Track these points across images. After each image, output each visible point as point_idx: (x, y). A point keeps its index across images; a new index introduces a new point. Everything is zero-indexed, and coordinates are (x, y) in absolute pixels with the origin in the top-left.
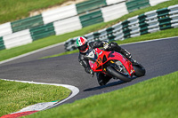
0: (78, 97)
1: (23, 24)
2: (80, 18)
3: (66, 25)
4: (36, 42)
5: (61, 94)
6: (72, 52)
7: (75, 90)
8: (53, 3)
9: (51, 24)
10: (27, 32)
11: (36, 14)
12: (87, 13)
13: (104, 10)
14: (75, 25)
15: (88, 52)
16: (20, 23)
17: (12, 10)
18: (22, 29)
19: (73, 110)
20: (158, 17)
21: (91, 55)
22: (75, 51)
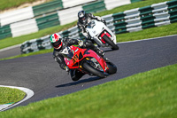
0: (32, 100)
2: (37, 20)
5: (16, 96)
6: (28, 54)
7: (30, 93)
8: (10, 5)
9: (8, 26)
12: (44, 16)
14: (32, 27)
15: (62, 49)
19: (26, 113)
20: (114, 21)
21: (65, 51)
22: (31, 53)
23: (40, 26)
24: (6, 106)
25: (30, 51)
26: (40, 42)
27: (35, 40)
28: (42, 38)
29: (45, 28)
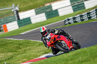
1: (41, 10)
2: (73, 7)
3: (65, 10)
4: (48, 20)
6: (68, 25)
9: (57, 10)
10: (43, 14)
11: (48, 4)
12: (76, 4)
13: (85, 3)
14: (70, 10)
16: (40, 10)
17: (35, 3)
18: (41, 13)
21: (48, 37)
22: (70, 25)
23: (74, 10)
25: (69, 23)
26: (74, 18)
27: (72, 17)
28: (76, 16)
29: (77, 10)
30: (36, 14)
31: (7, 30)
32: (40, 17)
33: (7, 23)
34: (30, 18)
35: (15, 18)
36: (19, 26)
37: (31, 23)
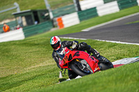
24: (134, 59)
30: (105, 3)
31: (62, 25)
32: (110, 7)
33: (63, 15)
34: (95, 8)
35: (74, 8)
36: (81, 20)
37: (96, 15)
